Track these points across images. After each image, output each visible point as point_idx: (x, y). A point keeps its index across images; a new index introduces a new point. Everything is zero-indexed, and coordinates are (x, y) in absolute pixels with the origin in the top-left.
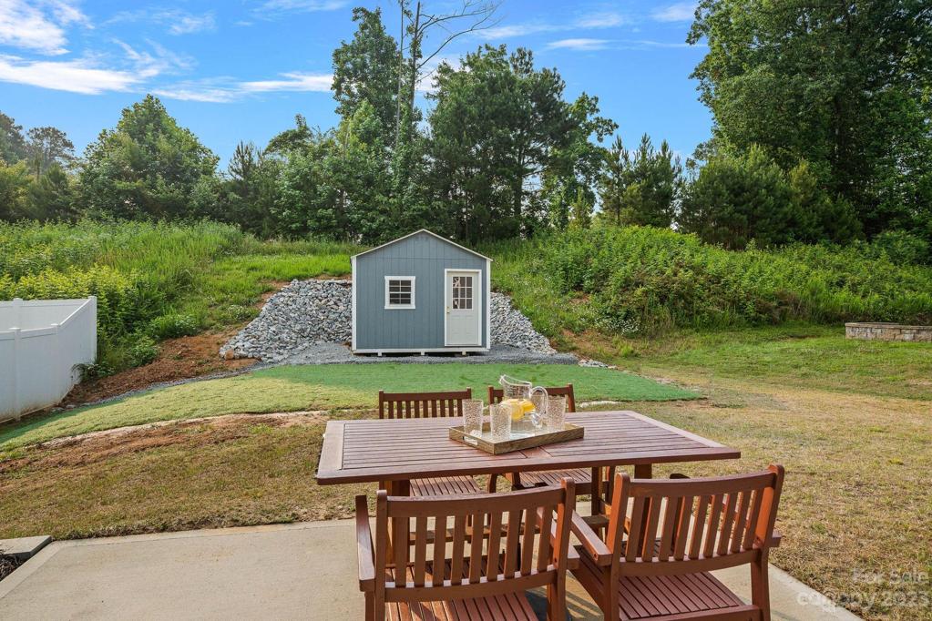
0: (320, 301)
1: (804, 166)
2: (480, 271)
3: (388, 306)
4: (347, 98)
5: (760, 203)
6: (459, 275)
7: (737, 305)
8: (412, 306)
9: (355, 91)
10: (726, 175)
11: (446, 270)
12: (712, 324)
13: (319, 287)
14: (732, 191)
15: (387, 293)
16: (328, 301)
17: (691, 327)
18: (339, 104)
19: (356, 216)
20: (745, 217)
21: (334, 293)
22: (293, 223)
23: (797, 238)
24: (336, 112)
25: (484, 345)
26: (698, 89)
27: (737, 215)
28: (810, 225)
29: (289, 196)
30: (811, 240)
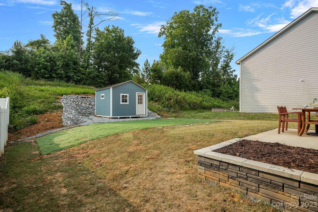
0: (76, 102)
1: (188, 73)
2: (145, 93)
3: (121, 103)
4: (59, 32)
5: (182, 81)
6: (140, 94)
7: (189, 105)
8: (128, 103)
9: (62, 29)
10: (173, 73)
11: (137, 93)
12: (185, 110)
13: (74, 98)
14: (176, 77)
15: (121, 99)
16: (79, 103)
17: (183, 110)
18: (55, 33)
19: (72, 74)
20: (179, 84)
21: (80, 100)
22: (46, 75)
23: (188, 90)
24: (54, 36)
25: (146, 115)
26: (163, 50)
27: (177, 83)
28: (190, 87)
29: (44, 65)
30: (191, 90)
